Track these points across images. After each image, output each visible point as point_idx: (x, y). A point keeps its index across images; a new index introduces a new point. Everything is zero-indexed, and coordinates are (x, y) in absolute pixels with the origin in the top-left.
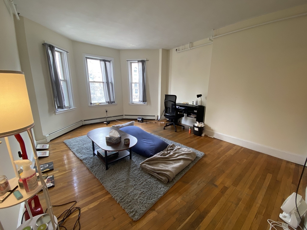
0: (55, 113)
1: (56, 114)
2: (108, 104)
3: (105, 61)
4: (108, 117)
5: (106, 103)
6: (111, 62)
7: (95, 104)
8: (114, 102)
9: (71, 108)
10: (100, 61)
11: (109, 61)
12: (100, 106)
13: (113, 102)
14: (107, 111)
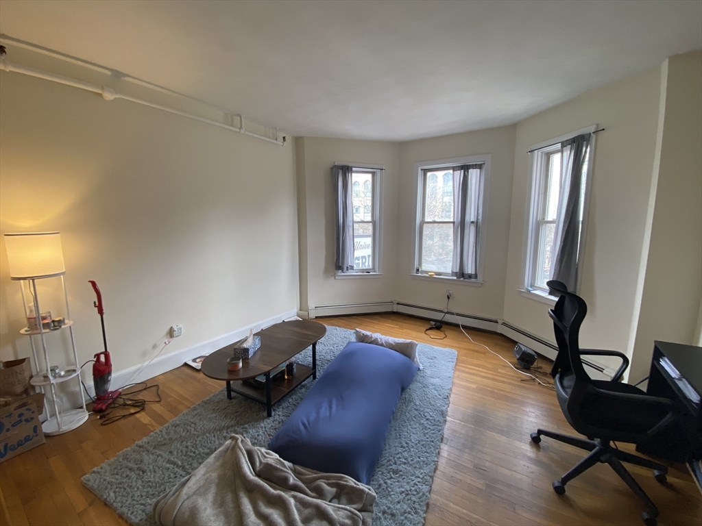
0: (334, 276)
1: (337, 278)
2: (455, 278)
3: (465, 168)
4: (448, 313)
5: (452, 276)
6: (484, 167)
7: (427, 272)
8: (476, 276)
9: (371, 273)
10: (454, 171)
11: (480, 166)
12: (434, 280)
13: (473, 276)
14: (448, 298)
